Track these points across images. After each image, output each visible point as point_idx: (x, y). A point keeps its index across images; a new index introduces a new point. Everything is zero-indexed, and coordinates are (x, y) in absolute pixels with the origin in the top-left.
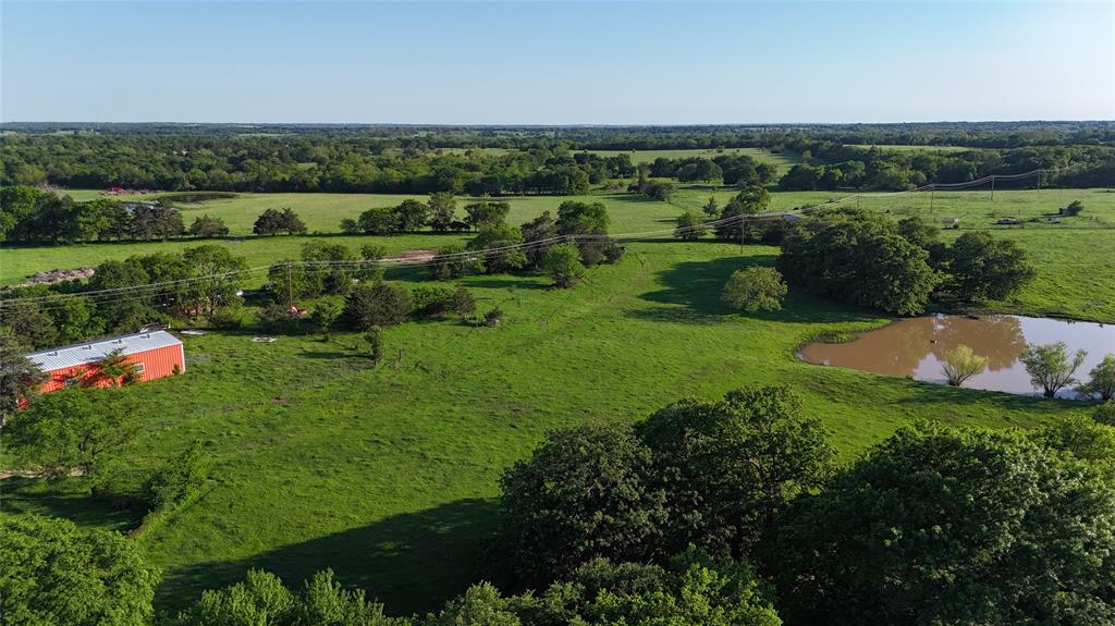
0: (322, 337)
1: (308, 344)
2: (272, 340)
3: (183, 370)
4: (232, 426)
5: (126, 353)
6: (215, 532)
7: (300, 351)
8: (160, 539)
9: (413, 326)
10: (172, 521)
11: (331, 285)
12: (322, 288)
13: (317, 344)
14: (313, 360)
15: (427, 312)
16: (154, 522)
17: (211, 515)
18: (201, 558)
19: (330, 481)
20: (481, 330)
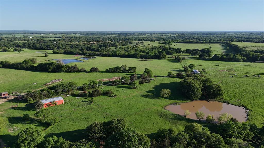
0: (86, 98)
1: (84, 99)
2: (79, 98)
3: (63, 103)
4: (66, 113)
5: (55, 101)
6: (57, 129)
7: (82, 100)
8: (50, 130)
9: (102, 97)
10: (53, 127)
11: (93, 87)
12: (91, 88)
13: (85, 99)
14: (83, 102)
15: (106, 93)
16: (50, 127)
17: (57, 127)
18: (54, 132)
19: (74, 124)
20: (112, 98)
